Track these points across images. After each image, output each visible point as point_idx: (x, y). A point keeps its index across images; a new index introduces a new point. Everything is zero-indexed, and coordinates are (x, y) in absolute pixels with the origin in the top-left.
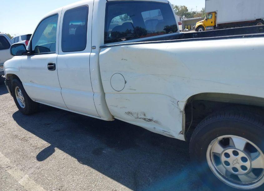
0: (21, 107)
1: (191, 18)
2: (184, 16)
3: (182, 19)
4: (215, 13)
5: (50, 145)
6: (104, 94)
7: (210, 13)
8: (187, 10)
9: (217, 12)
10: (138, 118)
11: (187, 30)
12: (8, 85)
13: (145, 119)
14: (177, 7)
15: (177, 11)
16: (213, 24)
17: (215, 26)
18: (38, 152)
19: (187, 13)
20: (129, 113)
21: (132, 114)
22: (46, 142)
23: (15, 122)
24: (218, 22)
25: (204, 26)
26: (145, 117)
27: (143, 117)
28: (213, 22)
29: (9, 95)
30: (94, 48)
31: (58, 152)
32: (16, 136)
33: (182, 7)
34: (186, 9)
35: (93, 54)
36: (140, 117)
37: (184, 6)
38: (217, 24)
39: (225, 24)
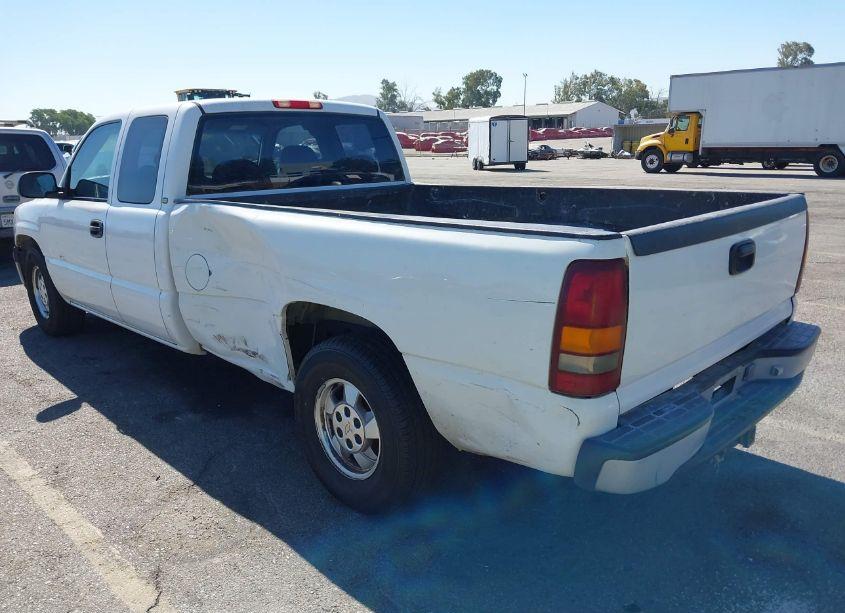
0: (42, 317)
1: (658, 117)
2: (634, 112)
3: (627, 120)
4: (699, 115)
5: (76, 397)
6: (176, 295)
7: (682, 115)
8: (646, 94)
9: (703, 114)
10: (234, 348)
11: (627, 154)
12: (19, 262)
13: (246, 352)
14: (613, 81)
15: (614, 94)
16: (690, 147)
17: (695, 153)
18: (45, 406)
19: (647, 103)
20: (220, 338)
21: (224, 339)
22: (70, 392)
23: (22, 348)
24: (707, 142)
25: (662, 149)
26: (247, 348)
27: (243, 346)
28: (691, 141)
29: (22, 288)
30: (165, 201)
31: (87, 412)
32: (12, 375)
33: (631, 82)
34: (643, 91)
35: (162, 213)
36: (238, 346)
37: (636, 81)
38: (703, 148)
39: (727, 149)
